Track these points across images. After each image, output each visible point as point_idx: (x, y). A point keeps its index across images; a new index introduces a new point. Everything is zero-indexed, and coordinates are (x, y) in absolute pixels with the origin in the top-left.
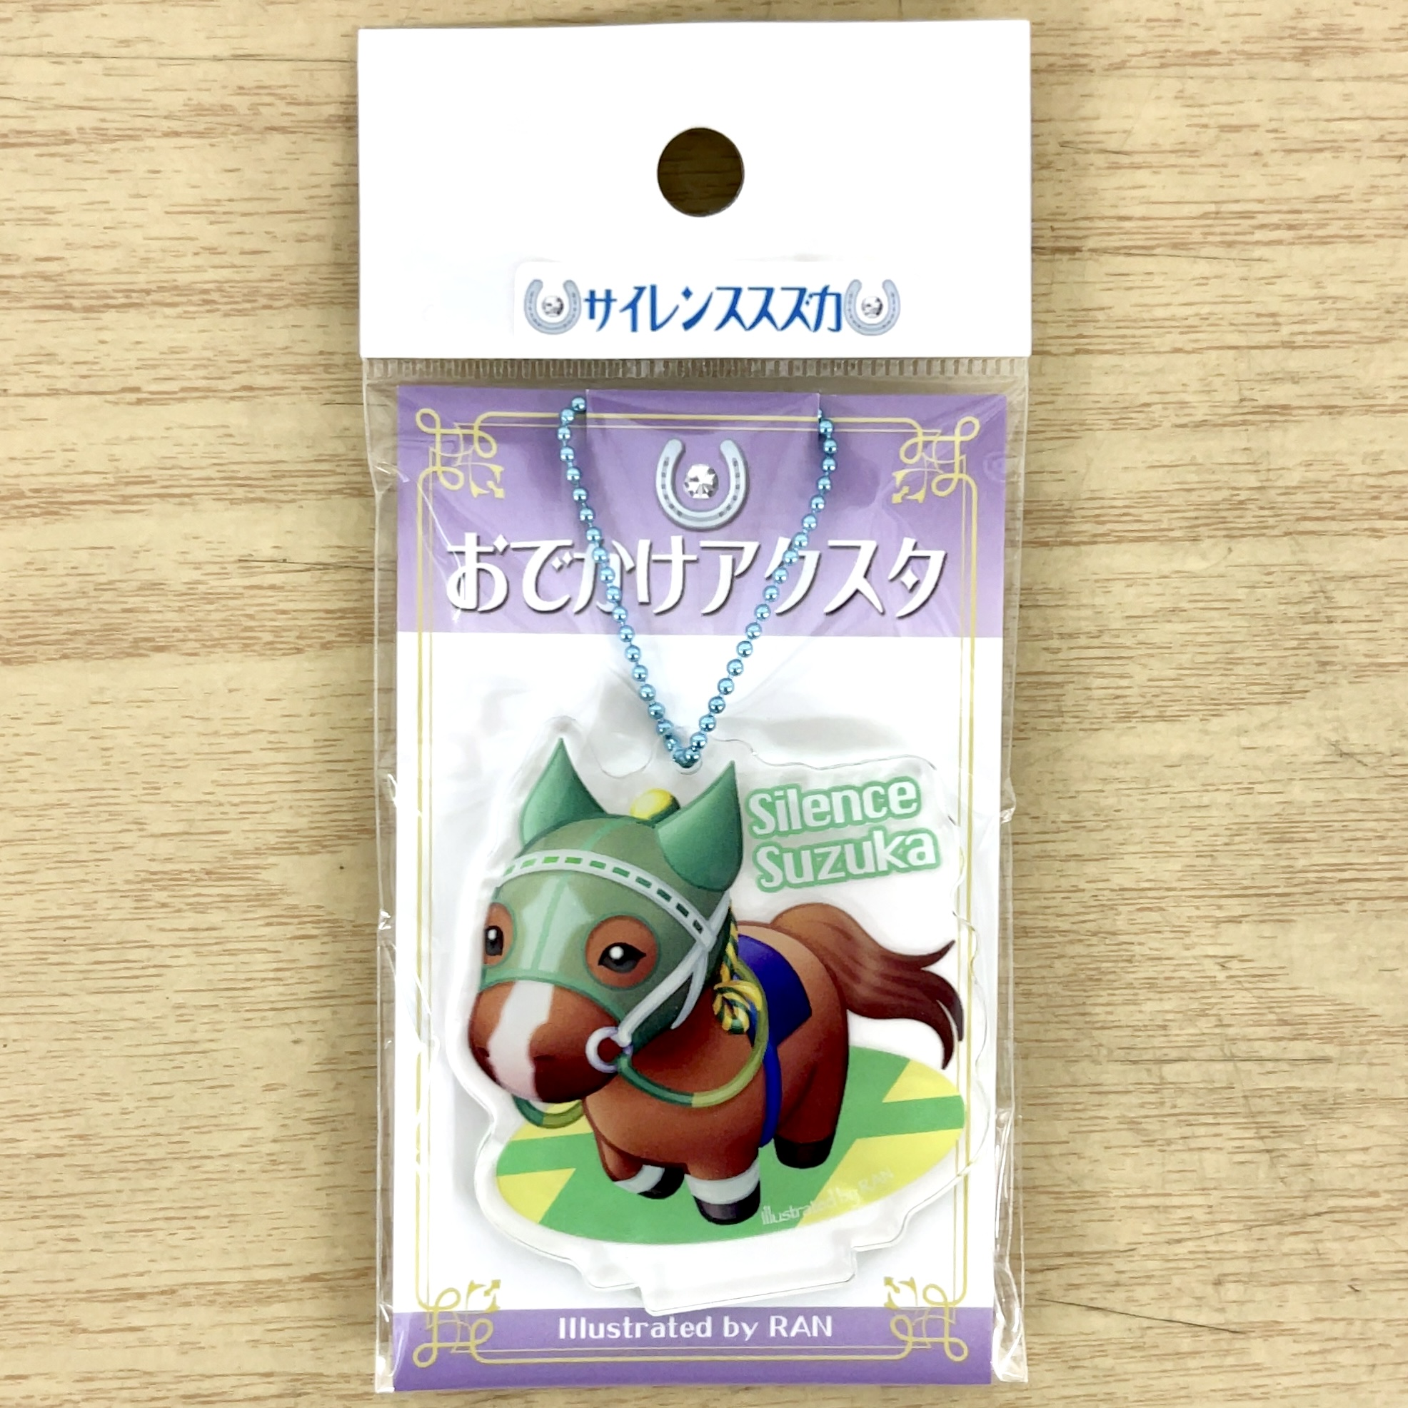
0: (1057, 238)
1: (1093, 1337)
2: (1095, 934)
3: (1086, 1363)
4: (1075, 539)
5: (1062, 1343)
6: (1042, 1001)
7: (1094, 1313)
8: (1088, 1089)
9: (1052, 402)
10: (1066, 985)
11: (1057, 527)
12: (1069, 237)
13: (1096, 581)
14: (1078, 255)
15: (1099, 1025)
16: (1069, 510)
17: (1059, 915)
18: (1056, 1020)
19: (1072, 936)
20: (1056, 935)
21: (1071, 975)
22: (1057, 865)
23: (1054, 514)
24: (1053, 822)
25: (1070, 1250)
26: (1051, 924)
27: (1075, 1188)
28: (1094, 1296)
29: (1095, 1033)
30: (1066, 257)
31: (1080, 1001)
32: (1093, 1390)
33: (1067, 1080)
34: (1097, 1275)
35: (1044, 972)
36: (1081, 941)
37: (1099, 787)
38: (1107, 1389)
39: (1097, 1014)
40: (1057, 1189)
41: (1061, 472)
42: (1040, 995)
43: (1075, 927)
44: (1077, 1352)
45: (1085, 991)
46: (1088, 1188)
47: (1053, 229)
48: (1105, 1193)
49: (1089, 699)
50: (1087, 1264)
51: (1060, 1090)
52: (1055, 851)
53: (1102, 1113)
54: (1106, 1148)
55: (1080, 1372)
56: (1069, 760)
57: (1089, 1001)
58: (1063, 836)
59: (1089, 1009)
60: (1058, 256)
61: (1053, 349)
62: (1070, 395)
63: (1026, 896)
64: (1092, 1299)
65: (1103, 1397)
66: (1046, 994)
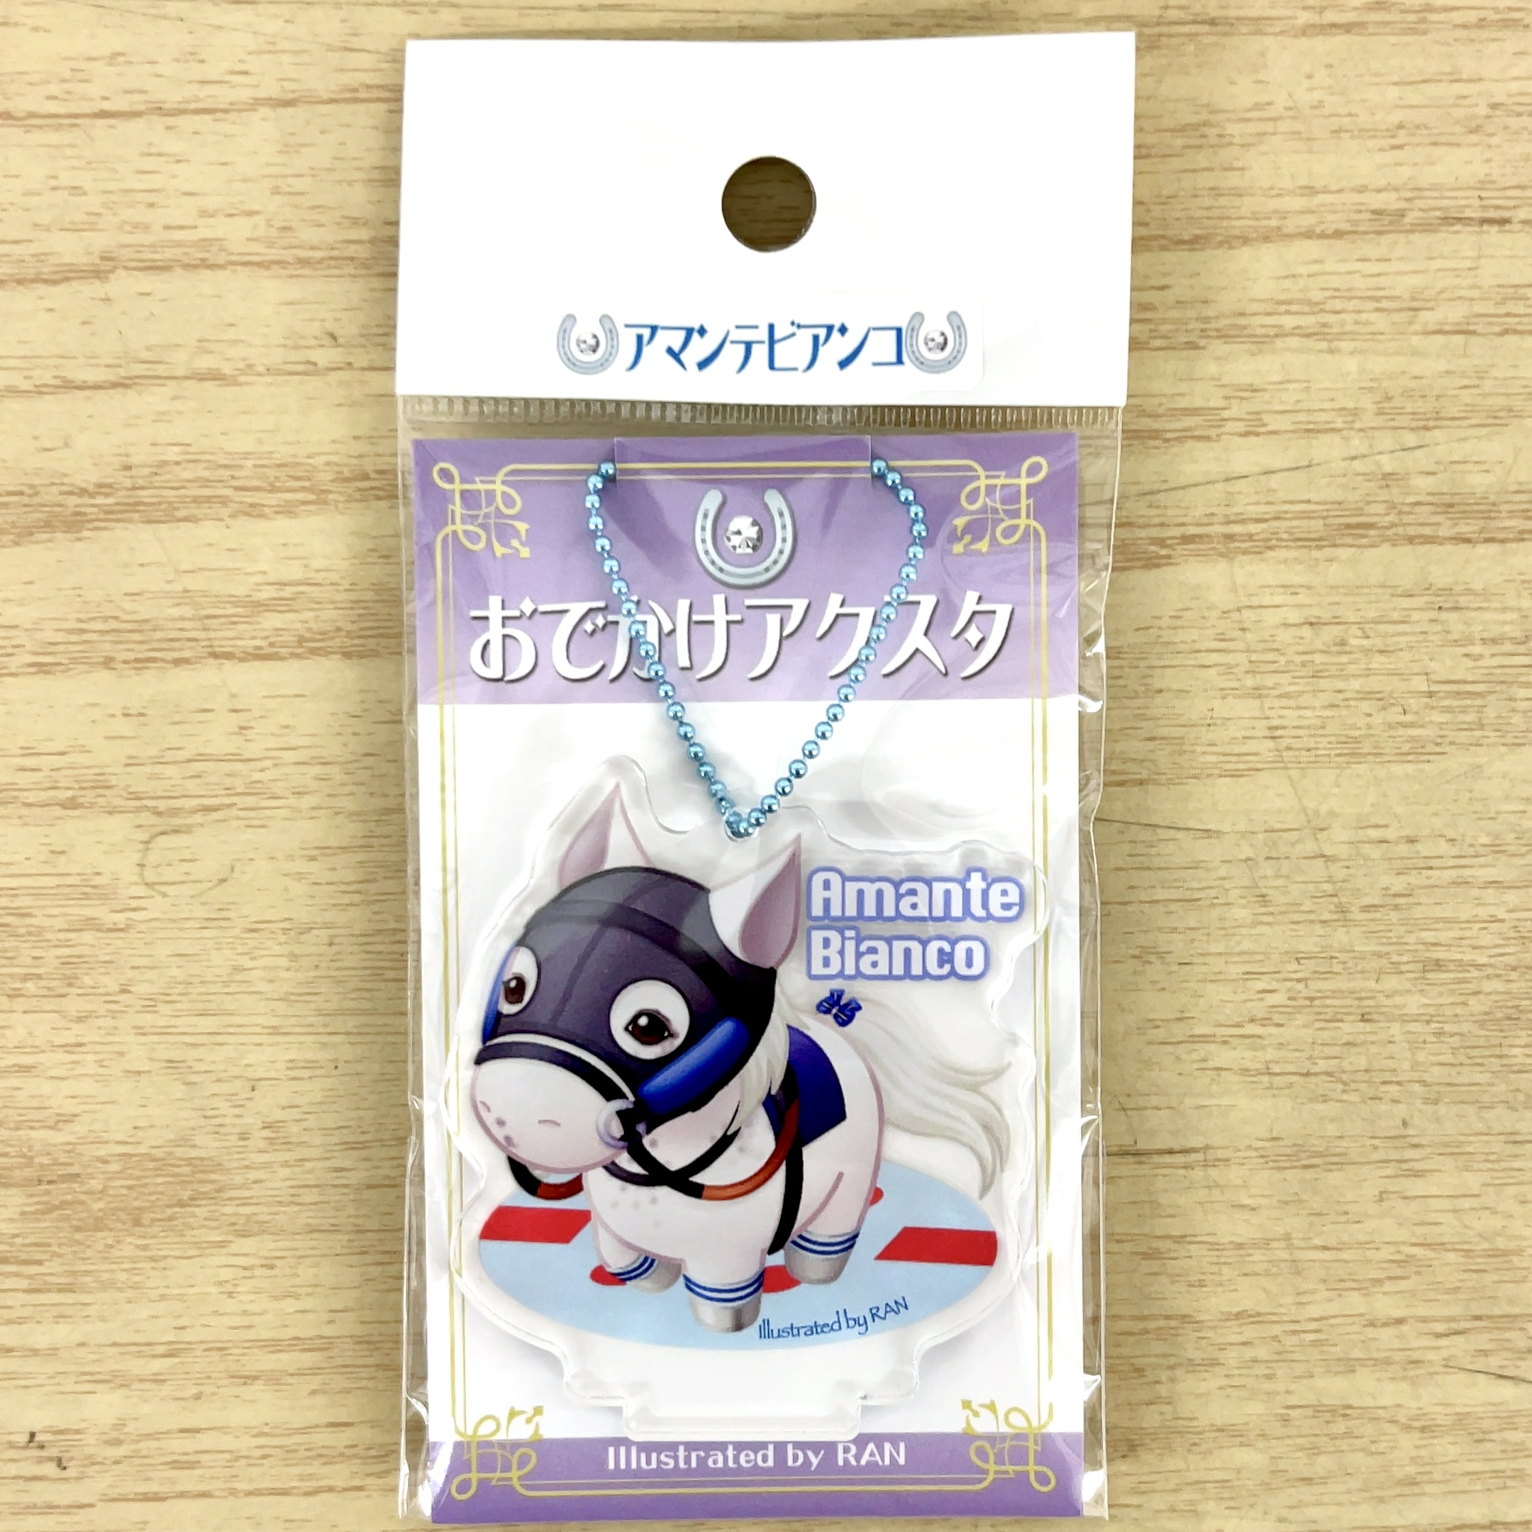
0: (1484, 207)
1: (1502, 1408)
2: (1514, 969)
3: (1493, 1436)
4: (1501, 536)
5: (1468, 1413)
6: (1455, 1041)
7: (1503, 1382)
8: (1502, 1138)
9: (1478, 386)
10: (1482, 1024)
11: (1481, 523)
12: (1497, 207)
13: (1523, 582)
14: (1507, 227)
15: (1516, 1068)
16: (1494, 504)
17: (1475, 948)
18: (1469, 1061)
19: (1490, 971)
20: (1471, 969)
21: (1486, 1014)
22: (1475, 892)
23: (1476, 508)
24: (1471, 845)
25: (1477, 1313)
26: (1467, 958)
27: (1486, 1246)
28: (1506, 1363)
29: (1512, 1076)
30: (1495, 228)
31: (1493, 1041)
32: (1501, 1465)
33: (1480, 1126)
34: (1507, 1340)
35: (1459, 1010)
36: (1498, 976)
37: (1522, 808)
38: (1514, 1465)
39: (1515, 1056)
40: (1466, 1247)
41: (1485, 462)
42: (1452, 1035)
43: (1492, 960)
44: (1485, 1424)
45: (1502, 1031)
46: (1501, 1246)
47: (1480, 197)
48: (1519, 1252)
49: (1513, 710)
50: (1498, 1328)
51: (1472, 1138)
52: (1473, 876)
53: (1517, 1165)
54: (1522, 1202)
55: (1488, 1445)
56: (1490, 778)
57: (1506, 1042)
58: (1482, 860)
59: (1505, 1051)
60: (1485, 227)
61: (1480, 329)
62: (1496, 378)
63: (1440, 925)
64: (1501, 1367)
65: (1509, 1473)
66: (1461, 1034)
